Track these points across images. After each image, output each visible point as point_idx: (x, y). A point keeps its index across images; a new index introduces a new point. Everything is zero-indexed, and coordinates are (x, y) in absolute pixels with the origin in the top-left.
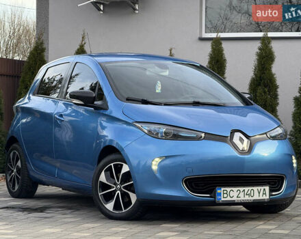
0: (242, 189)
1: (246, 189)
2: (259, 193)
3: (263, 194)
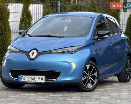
0: (30, 76)
1: (32, 77)
2: (39, 79)
3: (41, 80)
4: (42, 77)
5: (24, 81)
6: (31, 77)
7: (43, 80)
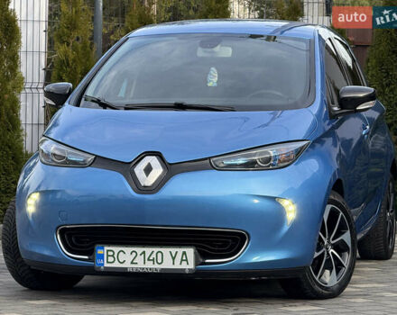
0: (139, 250)
1: (148, 250)
2: (174, 259)
3: (182, 260)
4: (184, 253)
5: (116, 265)
6: (144, 253)
7: (186, 260)
